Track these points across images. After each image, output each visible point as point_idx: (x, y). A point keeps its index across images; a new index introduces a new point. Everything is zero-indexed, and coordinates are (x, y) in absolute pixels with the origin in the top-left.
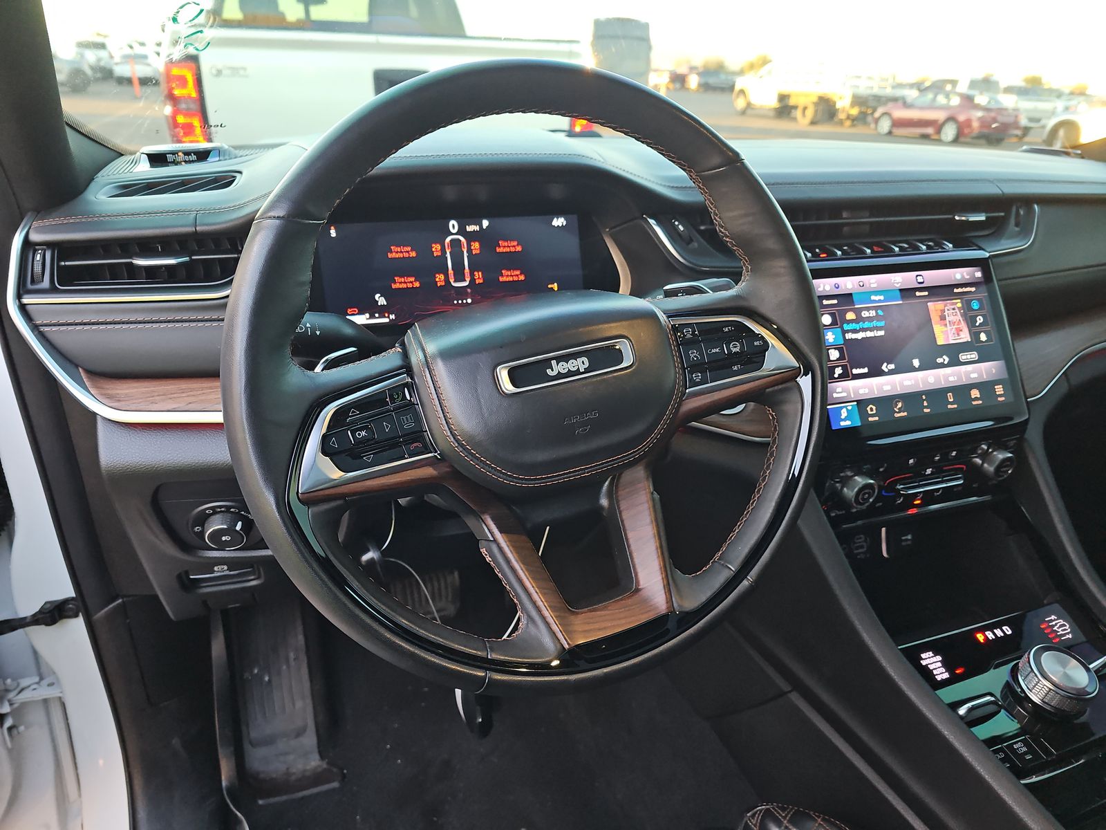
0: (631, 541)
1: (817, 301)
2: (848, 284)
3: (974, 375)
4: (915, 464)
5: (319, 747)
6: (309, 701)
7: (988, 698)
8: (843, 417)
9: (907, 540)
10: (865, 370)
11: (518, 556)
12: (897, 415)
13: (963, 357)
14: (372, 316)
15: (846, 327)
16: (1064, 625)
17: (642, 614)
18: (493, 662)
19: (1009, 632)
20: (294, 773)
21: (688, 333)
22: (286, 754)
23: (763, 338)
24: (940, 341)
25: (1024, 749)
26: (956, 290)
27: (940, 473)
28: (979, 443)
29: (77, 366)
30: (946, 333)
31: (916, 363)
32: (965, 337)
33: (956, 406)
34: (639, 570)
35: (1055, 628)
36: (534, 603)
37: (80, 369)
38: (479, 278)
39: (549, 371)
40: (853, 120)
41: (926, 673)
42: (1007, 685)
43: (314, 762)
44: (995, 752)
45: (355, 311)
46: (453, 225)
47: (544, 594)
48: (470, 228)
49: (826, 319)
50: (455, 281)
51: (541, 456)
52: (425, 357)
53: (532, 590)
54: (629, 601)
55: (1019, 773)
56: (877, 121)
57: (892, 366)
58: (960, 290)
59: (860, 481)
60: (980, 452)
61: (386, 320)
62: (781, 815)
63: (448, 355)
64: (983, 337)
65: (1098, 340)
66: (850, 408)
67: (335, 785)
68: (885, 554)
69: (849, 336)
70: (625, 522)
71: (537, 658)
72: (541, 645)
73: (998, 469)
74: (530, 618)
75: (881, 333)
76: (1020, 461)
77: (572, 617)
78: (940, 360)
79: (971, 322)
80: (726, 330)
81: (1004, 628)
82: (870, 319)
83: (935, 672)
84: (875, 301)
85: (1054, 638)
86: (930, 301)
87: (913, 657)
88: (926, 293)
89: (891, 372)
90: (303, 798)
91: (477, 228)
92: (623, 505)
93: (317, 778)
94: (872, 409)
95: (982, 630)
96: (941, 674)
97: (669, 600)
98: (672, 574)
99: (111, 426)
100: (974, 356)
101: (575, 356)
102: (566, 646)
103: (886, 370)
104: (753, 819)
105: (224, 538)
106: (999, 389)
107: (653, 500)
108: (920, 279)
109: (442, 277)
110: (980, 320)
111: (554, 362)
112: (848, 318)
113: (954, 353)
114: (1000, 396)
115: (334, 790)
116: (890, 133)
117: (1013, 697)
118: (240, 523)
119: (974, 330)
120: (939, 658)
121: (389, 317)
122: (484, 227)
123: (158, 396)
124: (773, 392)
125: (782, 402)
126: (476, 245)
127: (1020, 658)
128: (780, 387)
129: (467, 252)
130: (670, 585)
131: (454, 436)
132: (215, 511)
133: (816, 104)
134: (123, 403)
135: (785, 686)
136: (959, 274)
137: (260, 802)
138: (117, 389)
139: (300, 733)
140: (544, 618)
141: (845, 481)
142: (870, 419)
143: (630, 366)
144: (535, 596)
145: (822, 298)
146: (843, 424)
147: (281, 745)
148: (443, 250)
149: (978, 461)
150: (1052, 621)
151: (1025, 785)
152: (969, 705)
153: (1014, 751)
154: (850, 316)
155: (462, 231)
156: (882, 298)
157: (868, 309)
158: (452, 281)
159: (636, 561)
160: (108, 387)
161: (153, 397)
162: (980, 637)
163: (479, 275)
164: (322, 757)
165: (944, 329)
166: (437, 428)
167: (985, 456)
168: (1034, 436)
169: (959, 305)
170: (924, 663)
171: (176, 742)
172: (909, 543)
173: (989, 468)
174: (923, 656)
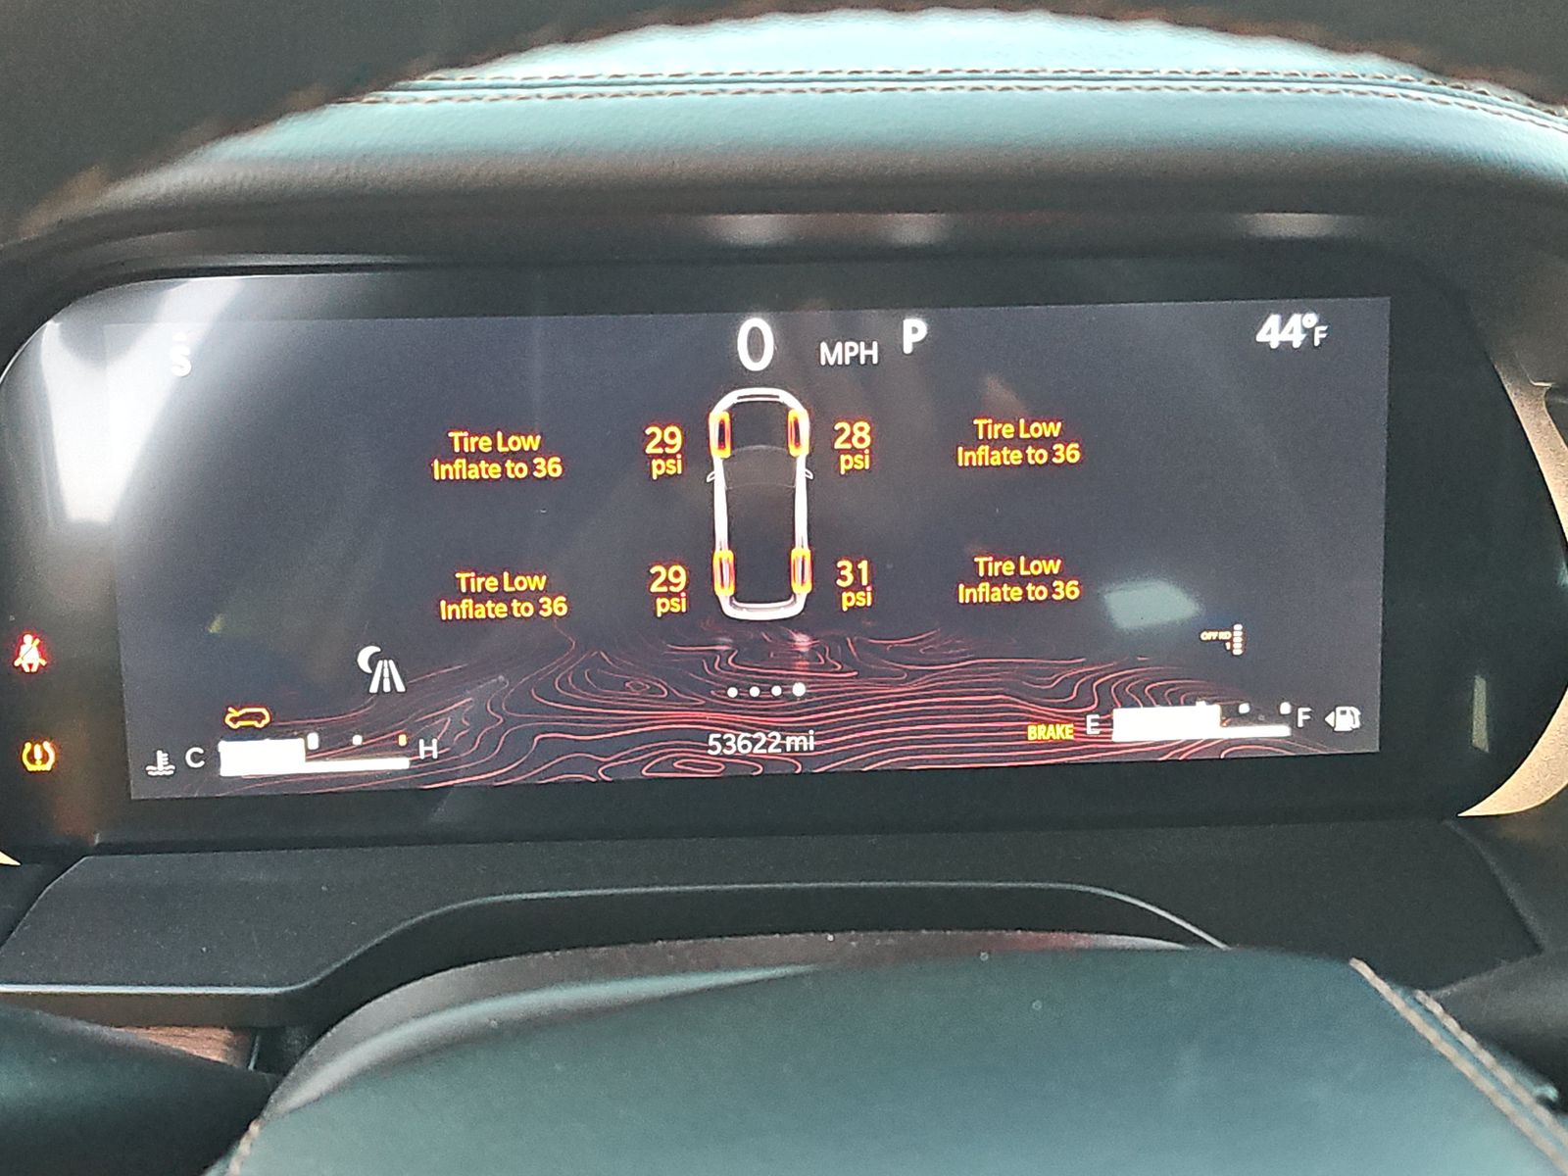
14: (334, 744)
38: (856, 587)
45: (259, 717)
48: (835, 354)
50: (738, 597)
91: (870, 352)
109: (679, 576)
121: (411, 749)
122: (907, 348)
129: (810, 463)
148: (696, 453)
155: (793, 366)
158: (724, 592)
163: (857, 572)
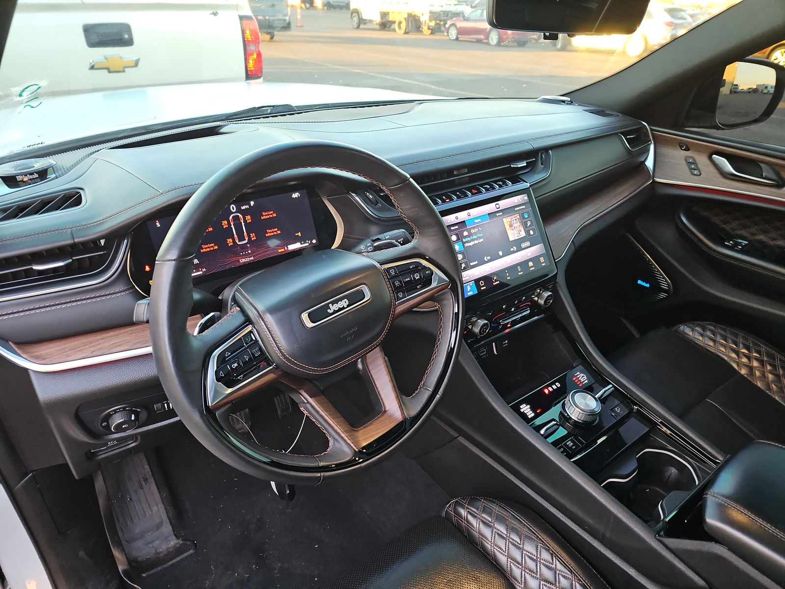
0: (378, 386)
1: (446, 228)
2: (462, 216)
3: (529, 254)
4: (506, 307)
5: (174, 532)
6: (161, 506)
7: (554, 423)
8: (468, 290)
9: (506, 343)
10: (476, 262)
11: (323, 408)
12: (494, 284)
13: (523, 245)
15: (464, 240)
16: (584, 376)
17: (391, 423)
18: (323, 467)
19: (559, 386)
20: (162, 552)
21: (393, 272)
22: (153, 542)
23: (430, 269)
24: (511, 239)
25: (572, 444)
26: (516, 209)
27: (519, 309)
28: (536, 289)
29: (7, 341)
30: (513, 234)
31: (501, 253)
32: (523, 234)
33: (522, 273)
34: (384, 400)
35: (580, 379)
36: (336, 431)
37: (10, 343)
38: (253, 237)
39: (329, 311)
40: (432, 30)
41: (523, 416)
42: (561, 413)
43: (173, 542)
44: (559, 448)
46: (233, 208)
47: (340, 425)
48: (243, 208)
49: (454, 238)
50: (239, 241)
51: (331, 356)
52: (258, 311)
53: (333, 425)
54: (383, 418)
55: (570, 457)
56: (448, 30)
57: (489, 258)
58: (518, 208)
59: (482, 322)
60: (536, 294)
61: (201, 273)
62: (463, 502)
63: (272, 310)
64: (532, 233)
65: (585, 221)
66: (471, 284)
67: (191, 551)
68: (496, 353)
69: (466, 245)
70: (373, 376)
71: (341, 460)
72: (343, 452)
73: (545, 302)
74: (335, 439)
75: (482, 240)
76: (556, 295)
77: (356, 433)
78: (512, 249)
79: (525, 225)
80: (411, 267)
81: (556, 384)
82: (475, 233)
83: (528, 414)
84: (477, 223)
85: (579, 384)
86: (504, 218)
87: (516, 409)
88: (501, 214)
89: (489, 261)
90: (172, 565)
91: (247, 207)
92: (370, 368)
93: (178, 551)
94: (482, 283)
95: (547, 387)
96: (531, 414)
97: (403, 414)
98: (402, 400)
99: (41, 375)
100: (528, 244)
101: (341, 299)
102: (357, 450)
103: (487, 260)
104: (450, 508)
105: (124, 426)
106: (542, 260)
107: (385, 361)
108: (498, 206)
109: (231, 240)
110: (529, 223)
111: (330, 305)
112: (464, 235)
113: (518, 245)
114: (543, 263)
115: (191, 554)
116: (457, 39)
117: (564, 418)
118: (133, 415)
119: (527, 229)
120: (529, 406)
121: (202, 270)
122: (252, 205)
123: (70, 350)
124: (438, 295)
125: (443, 300)
126: (248, 218)
127: (566, 397)
128: (441, 292)
129: (244, 222)
130: (402, 405)
131: (281, 352)
132: (115, 412)
133: (407, 20)
134: (48, 360)
135: (455, 434)
136: (516, 200)
137: (144, 575)
138: (39, 351)
139: (159, 526)
140: (342, 438)
141: (473, 324)
142: (482, 288)
143: (370, 299)
144: (336, 428)
145: (449, 226)
146: (469, 294)
147: (148, 537)
148: (229, 224)
149: (536, 299)
150: (578, 375)
151: (573, 462)
152: (545, 428)
153: (567, 446)
154: (466, 233)
155: (239, 210)
156: (480, 220)
157: (474, 228)
158: (237, 241)
159: (382, 396)
160: (33, 350)
161: (66, 352)
162: (546, 391)
163: (253, 235)
164: (178, 538)
165: (512, 231)
166: (274, 353)
167: (539, 295)
168: (561, 280)
169: (518, 217)
170: (522, 410)
171: (82, 554)
172: (507, 345)
173: (542, 302)
174: (521, 407)
